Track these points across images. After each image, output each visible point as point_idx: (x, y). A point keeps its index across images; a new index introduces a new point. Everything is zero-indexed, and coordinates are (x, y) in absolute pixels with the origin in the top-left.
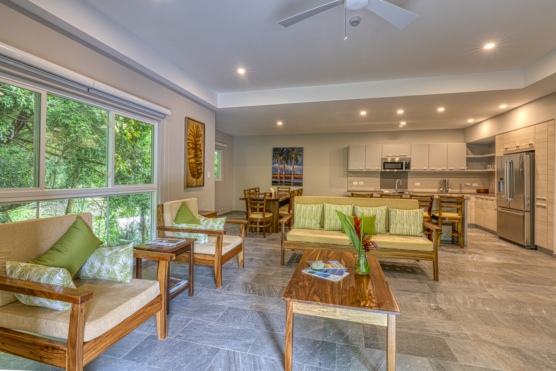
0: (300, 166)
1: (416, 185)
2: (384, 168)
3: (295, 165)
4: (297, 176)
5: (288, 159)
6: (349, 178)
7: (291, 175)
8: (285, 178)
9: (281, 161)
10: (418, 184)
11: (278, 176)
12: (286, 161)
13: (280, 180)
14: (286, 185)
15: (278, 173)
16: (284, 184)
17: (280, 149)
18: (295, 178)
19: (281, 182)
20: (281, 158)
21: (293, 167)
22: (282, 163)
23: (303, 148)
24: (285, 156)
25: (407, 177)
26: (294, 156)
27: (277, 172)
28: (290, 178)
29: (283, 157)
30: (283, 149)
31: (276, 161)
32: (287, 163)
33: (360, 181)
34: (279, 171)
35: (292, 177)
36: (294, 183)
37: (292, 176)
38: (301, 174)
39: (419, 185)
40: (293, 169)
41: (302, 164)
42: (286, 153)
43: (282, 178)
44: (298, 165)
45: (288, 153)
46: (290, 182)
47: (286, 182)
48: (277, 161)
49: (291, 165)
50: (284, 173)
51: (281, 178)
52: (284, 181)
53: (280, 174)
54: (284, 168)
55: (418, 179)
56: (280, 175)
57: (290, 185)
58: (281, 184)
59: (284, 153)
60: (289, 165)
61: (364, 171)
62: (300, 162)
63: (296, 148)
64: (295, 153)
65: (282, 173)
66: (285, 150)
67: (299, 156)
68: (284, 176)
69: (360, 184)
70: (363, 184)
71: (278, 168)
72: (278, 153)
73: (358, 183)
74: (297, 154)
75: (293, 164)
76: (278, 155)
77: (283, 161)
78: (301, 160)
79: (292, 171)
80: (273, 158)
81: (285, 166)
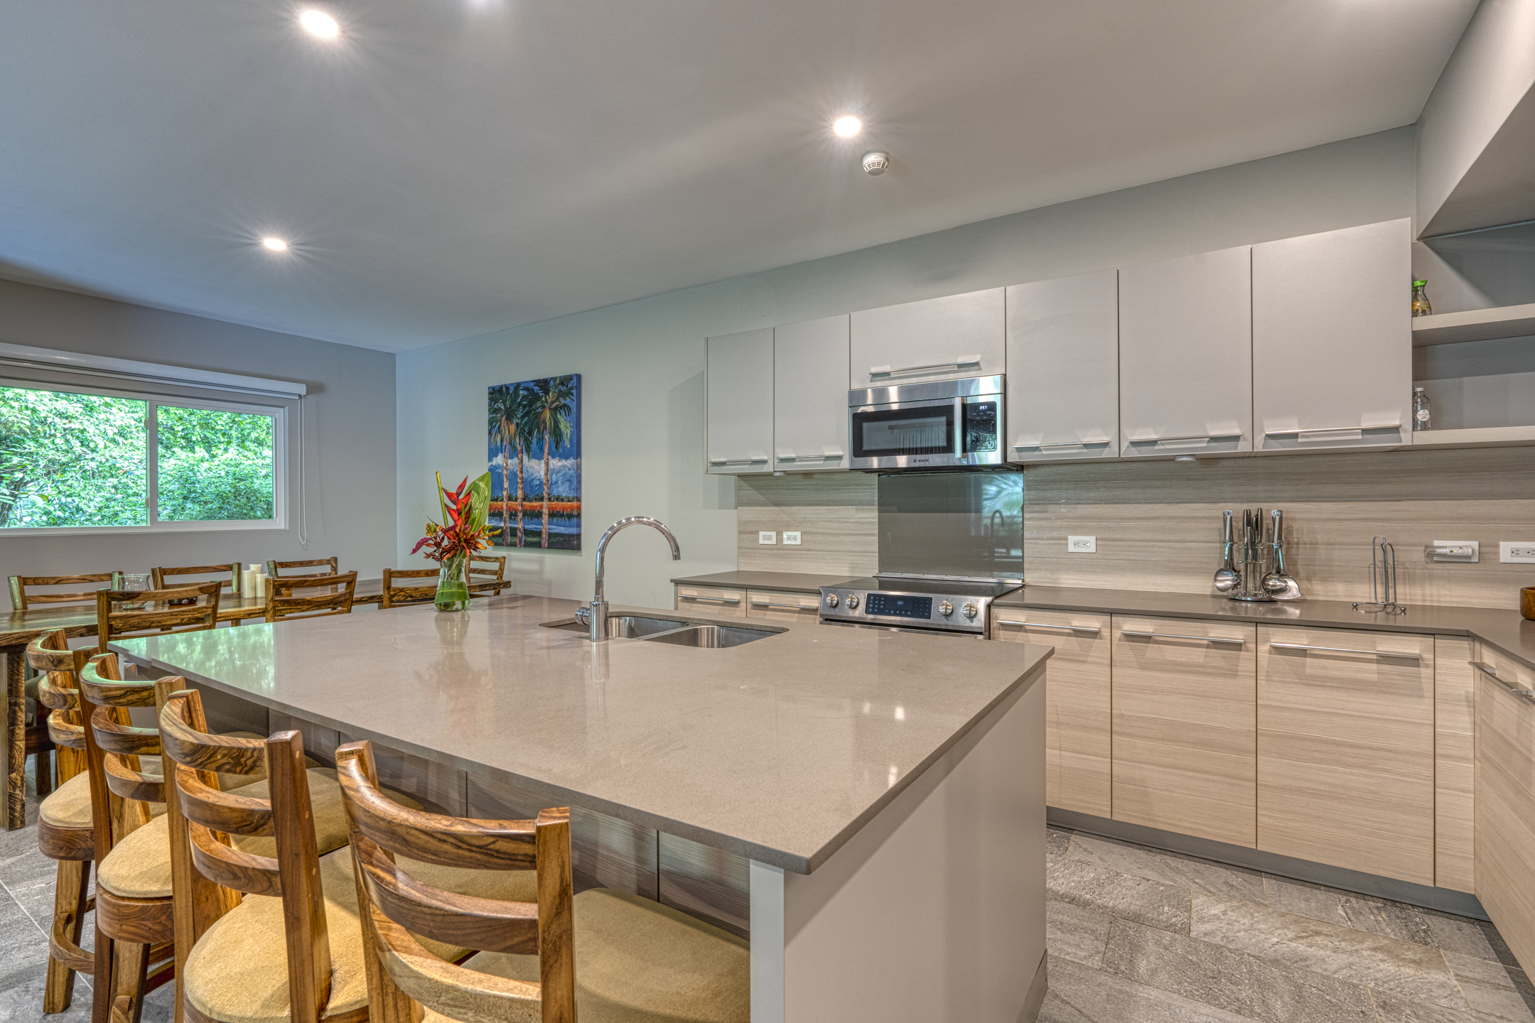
0: (567, 458)
2: (860, 453)
3: (554, 457)
4: (561, 503)
5: (530, 433)
6: (745, 513)
7: (542, 499)
9: (511, 443)
11: (505, 506)
12: (526, 440)
13: (509, 525)
14: (526, 545)
15: (505, 493)
16: (520, 540)
17: (507, 388)
18: (553, 514)
19: (514, 532)
20: (513, 427)
21: (547, 464)
22: (514, 453)
23: (579, 377)
24: (523, 417)
26: (547, 414)
27: (502, 488)
28: (539, 515)
29: (518, 425)
30: (518, 387)
31: (499, 443)
32: (528, 450)
34: (506, 484)
35: (545, 511)
36: (550, 535)
37: (545, 503)
38: (575, 495)
40: (546, 474)
41: (576, 452)
42: (524, 407)
43: (516, 515)
44: (563, 457)
45: (531, 403)
46: (539, 534)
47: (526, 533)
48: (502, 440)
49: (540, 458)
50: (520, 494)
51: (513, 515)
52: (520, 526)
53: (510, 499)
54: (522, 472)
56: (510, 503)
57: (538, 545)
58: (514, 540)
59: (520, 404)
60: (534, 457)
62: (566, 444)
63: (554, 379)
64: (552, 403)
65: (517, 491)
66: (521, 392)
67: (563, 413)
68: (522, 505)
69: (785, 542)
70: (798, 542)
71: (505, 472)
72: (503, 407)
73: (779, 534)
74: (556, 408)
75: (546, 451)
76: (504, 418)
77: (517, 440)
78: (569, 431)
79: (545, 481)
80: (490, 433)
81: (522, 461)
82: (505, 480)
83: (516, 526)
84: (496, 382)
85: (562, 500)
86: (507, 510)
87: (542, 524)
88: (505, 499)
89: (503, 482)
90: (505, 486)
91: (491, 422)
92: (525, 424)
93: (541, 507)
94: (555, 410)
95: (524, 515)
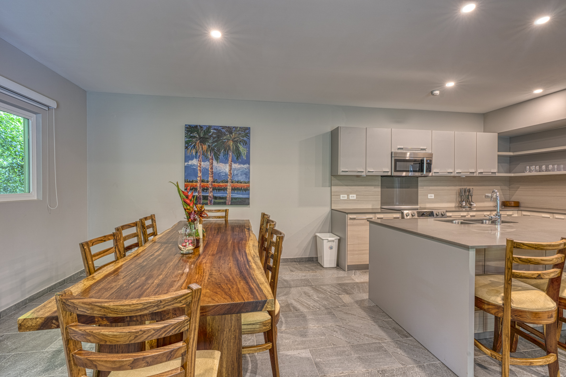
0: (244, 164)
1: (429, 197)
2: (396, 171)
3: (235, 163)
4: (239, 184)
5: (219, 150)
6: (334, 189)
7: (227, 182)
8: (214, 189)
9: (203, 154)
10: (431, 196)
11: (198, 185)
12: (215, 154)
13: (201, 194)
14: (215, 204)
15: (199, 179)
16: (211, 202)
17: (201, 127)
18: (234, 189)
19: (205, 198)
20: (205, 147)
21: (231, 166)
22: (206, 158)
23: (249, 129)
24: (213, 142)
25: (418, 186)
26: (231, 143)
27: (196, 176)
28: (225, 189)
29: (209, 146)
30: (209, 128)
31: (194, 154)
32: (217, 159)
33: (351, 193)
34: (200, 174)
35: (229, 188)
36: (232, 199)
37: (229, 184)
38: (247, 181)
39: (433, 197)
40: (230, 170)
41: (247, 161)
42: (214, 138)
43: (207, 189)
44: (240, 163)
45: (219, 137)
46: (225, 198)
47: (215, 198)
48: (196, 152)
49: (226, 163)
50: (210, 179)
51: (205, 189)
52: (211, 195)
53: (203, 181)
54: (212, 168)
55: (431, 188)
56: (202, 184)
57: (224, 204)
58: (205, 201)
59: (211, 136)
60: (222, 162)
61: (364, 174)
62: (245, 158)
63: (236, 128)
64: (234, 138)
65: (208, 178)
66: (212, 130)
67: (242, 144)
68: (212, 185)
69: (350, 198)
70: (355, 198)
71: (199, 168)
72: (197, 136)
73: (348, 196)
74: (237, 141)
75: (230, 160)
76: (198, 141)
77: (209, 153)
78: (245, 152)
79: (229, 174)
80: (186, 148)
81: (212, 164)
82: (199, 172)
83: (207, 195)
84: (193, 122)
85: (241, 183)
86: (200, 187)
87: (227, 194)
88: (198, 181)
89: (197, 173)
90: (199, 175)
91: (187, 143)
92: (215, 146)
93: (226, 186)
94: (235, 142)
95: (213, 190)
